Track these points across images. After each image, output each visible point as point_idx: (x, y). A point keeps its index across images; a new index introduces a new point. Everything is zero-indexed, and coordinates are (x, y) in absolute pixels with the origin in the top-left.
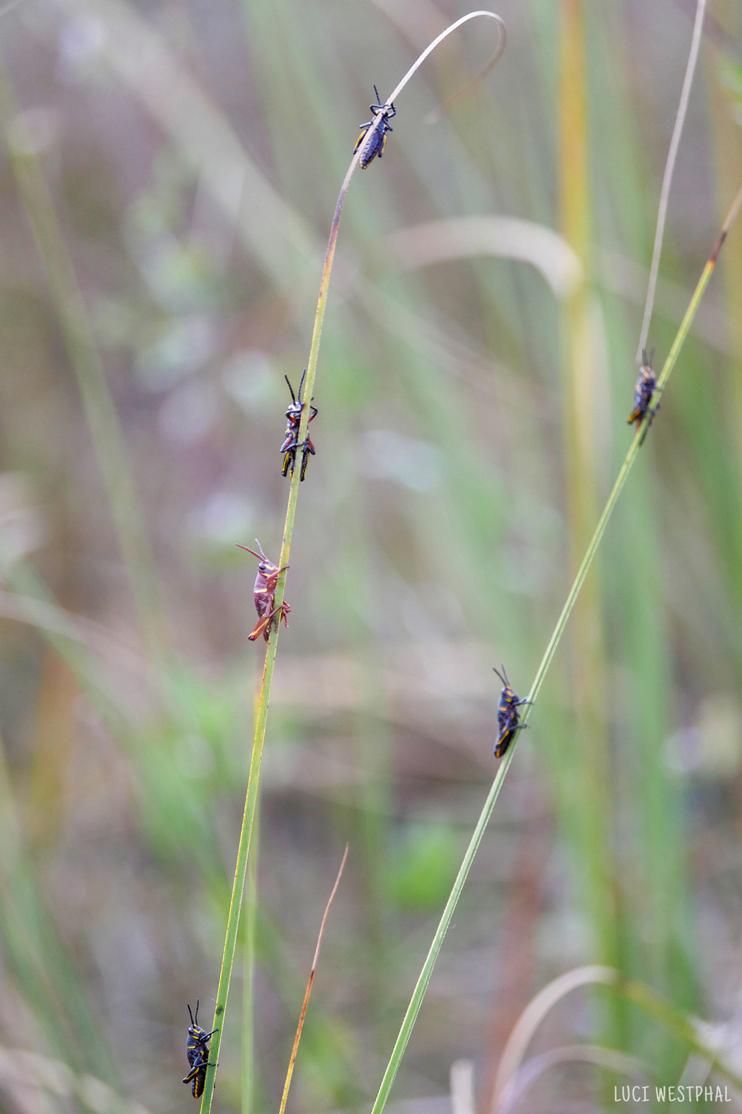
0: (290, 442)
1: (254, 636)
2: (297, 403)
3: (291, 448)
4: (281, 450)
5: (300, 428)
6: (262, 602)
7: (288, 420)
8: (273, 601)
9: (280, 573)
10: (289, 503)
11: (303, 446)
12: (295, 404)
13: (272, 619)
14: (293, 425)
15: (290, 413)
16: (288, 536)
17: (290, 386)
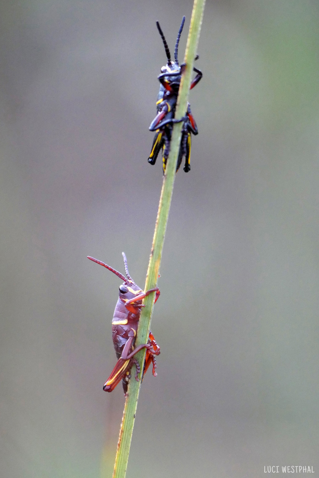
0: (163, 118)
1: (111, 385)
2: (173, 63)
3: (165, 125)
4: (150, 128)
5: (179, 98)
6: (121, 338)
7: (161, 85)
8: (135, 338)
9: (144, 297)
10: (160, 201)
11: (183, 123)
12: (170, 64)
13: (133, 362)
14: (168, 93)
15: (163, 76)
16: (159, 247)
17: (163, 38)
